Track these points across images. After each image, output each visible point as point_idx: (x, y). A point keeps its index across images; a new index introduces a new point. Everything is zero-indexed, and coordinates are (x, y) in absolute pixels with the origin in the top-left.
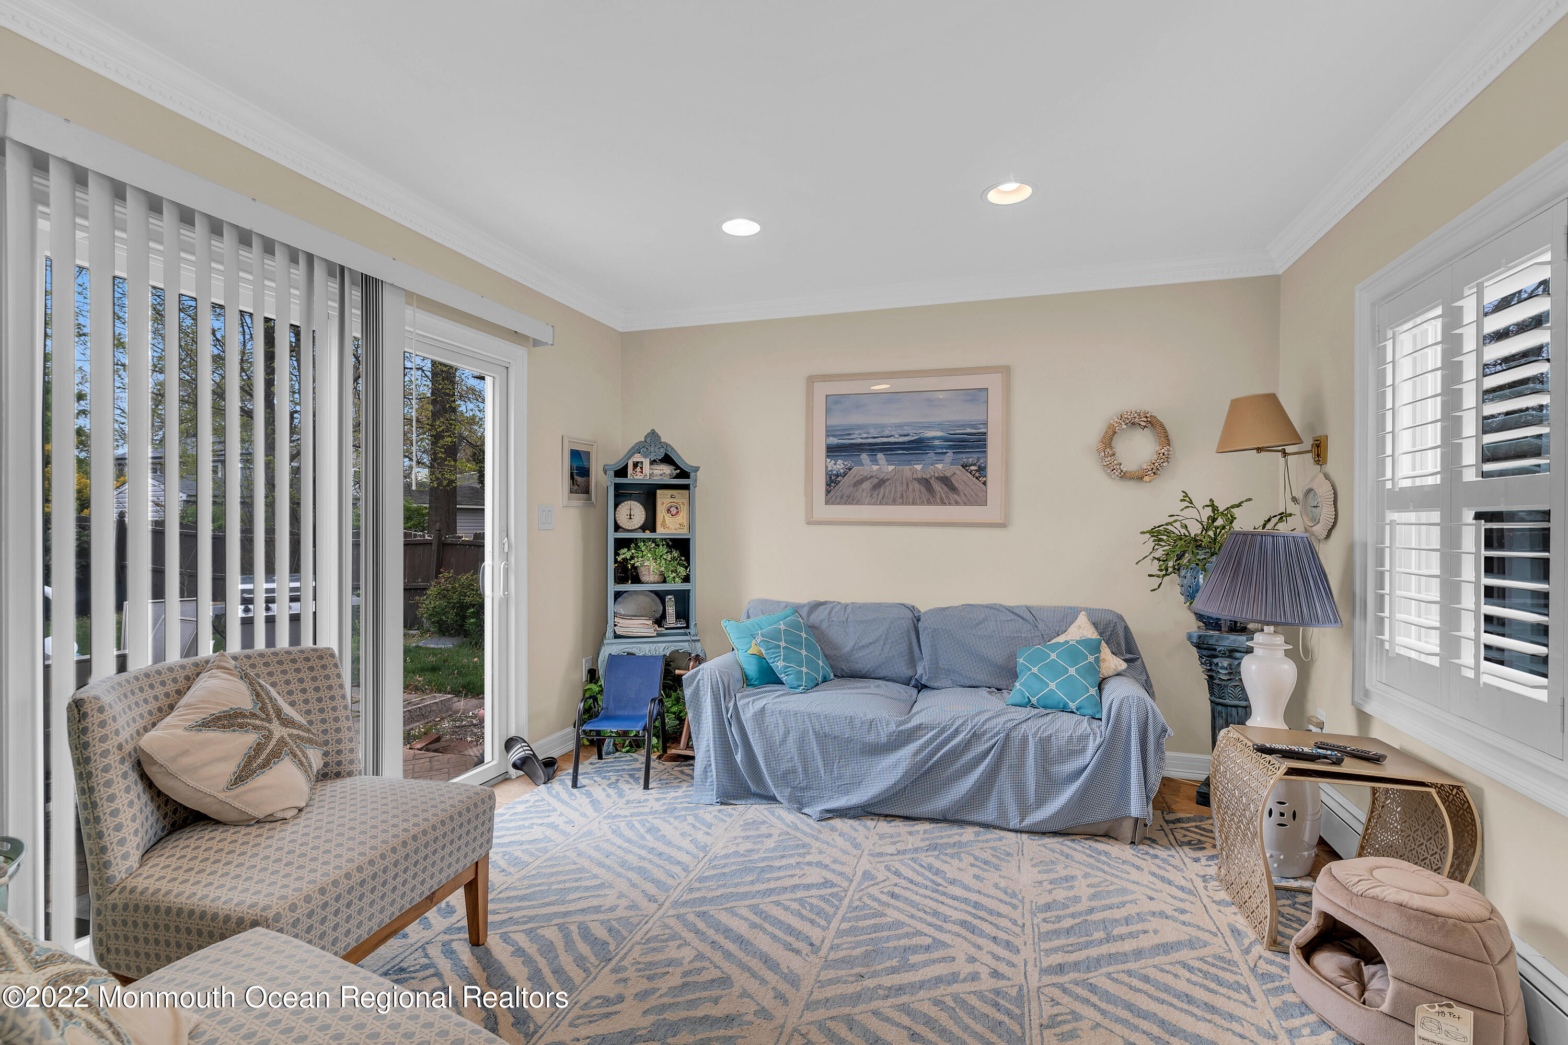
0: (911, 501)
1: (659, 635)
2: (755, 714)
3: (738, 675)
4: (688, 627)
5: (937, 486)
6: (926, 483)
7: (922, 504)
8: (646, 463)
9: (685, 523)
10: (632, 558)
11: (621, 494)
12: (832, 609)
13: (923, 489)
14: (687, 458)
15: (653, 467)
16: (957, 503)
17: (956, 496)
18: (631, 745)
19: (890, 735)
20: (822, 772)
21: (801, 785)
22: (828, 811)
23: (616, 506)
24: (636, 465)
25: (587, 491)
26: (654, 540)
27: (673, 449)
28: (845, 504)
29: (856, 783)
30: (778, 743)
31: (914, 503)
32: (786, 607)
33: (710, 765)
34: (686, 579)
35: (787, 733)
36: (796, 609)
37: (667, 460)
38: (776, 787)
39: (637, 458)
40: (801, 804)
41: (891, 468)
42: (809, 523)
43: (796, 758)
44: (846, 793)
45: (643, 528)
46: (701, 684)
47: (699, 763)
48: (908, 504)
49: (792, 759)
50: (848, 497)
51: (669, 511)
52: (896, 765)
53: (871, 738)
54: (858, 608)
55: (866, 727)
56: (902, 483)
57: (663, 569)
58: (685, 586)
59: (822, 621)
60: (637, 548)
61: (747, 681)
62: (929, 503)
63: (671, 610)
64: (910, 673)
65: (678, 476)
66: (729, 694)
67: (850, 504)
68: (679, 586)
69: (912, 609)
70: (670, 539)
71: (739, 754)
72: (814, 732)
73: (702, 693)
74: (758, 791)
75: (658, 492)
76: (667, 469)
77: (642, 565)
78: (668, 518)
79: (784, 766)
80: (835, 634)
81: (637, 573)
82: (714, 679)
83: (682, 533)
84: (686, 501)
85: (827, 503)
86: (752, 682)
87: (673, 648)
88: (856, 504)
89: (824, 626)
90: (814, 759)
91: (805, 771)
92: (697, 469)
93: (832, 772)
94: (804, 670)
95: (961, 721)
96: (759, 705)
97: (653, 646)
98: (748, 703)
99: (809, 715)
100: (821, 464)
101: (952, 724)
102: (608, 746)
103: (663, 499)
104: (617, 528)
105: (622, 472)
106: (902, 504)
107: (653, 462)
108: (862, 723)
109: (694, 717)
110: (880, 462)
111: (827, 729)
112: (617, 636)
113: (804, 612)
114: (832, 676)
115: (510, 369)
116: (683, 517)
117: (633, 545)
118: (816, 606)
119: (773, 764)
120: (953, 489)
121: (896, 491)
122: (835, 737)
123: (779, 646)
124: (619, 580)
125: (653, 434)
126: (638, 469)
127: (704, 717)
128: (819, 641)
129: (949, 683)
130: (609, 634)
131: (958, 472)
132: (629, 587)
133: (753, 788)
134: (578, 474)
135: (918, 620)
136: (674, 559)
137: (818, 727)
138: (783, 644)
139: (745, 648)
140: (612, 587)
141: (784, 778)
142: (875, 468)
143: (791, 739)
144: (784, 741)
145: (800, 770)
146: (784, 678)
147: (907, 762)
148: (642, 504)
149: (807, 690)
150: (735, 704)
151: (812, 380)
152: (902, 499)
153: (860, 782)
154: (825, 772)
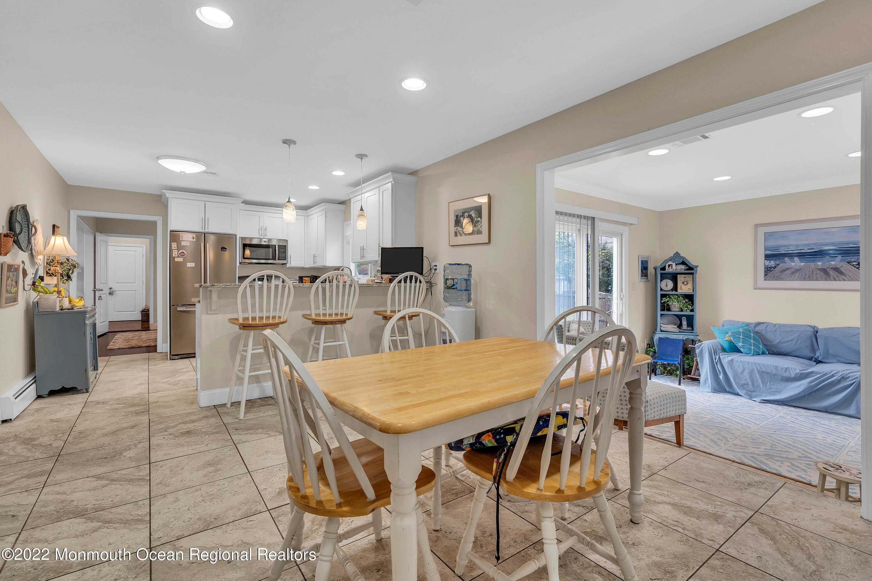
0: (815, 279)
1: (680, 332)
2: (729, 361)
3: (720, 347)
4: (693, 330)
5: (831, 272)
6: (825, 271)
7: (822, 280)
8: (674, 265)
9: (691, 288)
10: (668, 301)
11: (663, 277)
12: (768, 325)
13: (822, 273)
14: (692, 261)
15: (677, 266)
16: (844, 280)
17: (843, 277)
18: (667, 373)
19: (796, 374)
20: (761, 386)
21: (751, 390)
22: (764, 400)
23: (661, 281)
24: (669, 266)
25: (646, 275)
26: (677, 295)
27: (686, 259)
28: (776, 280)
29: (778, 392)
30: (739, 373)
31: (817, 280)
32: (743, 323)
33: (708, 379)
34: (692, 310)
35: (744, 370)
36: (748, 325)
37: (683, 263)
38: (739, 389)
39: (670, 263)
40: (751, 397)
41: (802, 264)
42: (755, 289)
43: (748, 379)
44: (774, 395)
45: (672, 290)
46: (703, 348)
47: (702, 379)
48: (813, 280)
49: (746, 380)
50: (777, 277)
51: (683, 283)
52: (799, 387)
53: (787, 375)
54: (780, 326)
55: (784, 370)
56: (809, 271)
57: (681, 306)
58: (692, 313)
59: (763, 330)
60: (670, 297)
61: (724, 350)
62: (826, 280)
63: (684, 323)
64: (812, 355)
65: (687, 270)
66: (716, 353)
67: (778, 280)
68: (688, 313)
69: (814, 327)
70: (684, 295)
71: (721, 375)
72: (757, 370)
73: (704, 352)
74: (730, 390)
75: (678, 276)
76: (683, 267)
77: (672, 304)
78: (683, 286)
79: (743, 382)
80: (770, 336)
81: (669, 308)
82: (709, 347)
83: (690, 292)
84: (691, 279)
85: (765, 280)
86: (727, 351)
87: (686, 337)
88: (782, 280)
89: (763, 332)
90: (757, 380)
91: (753, 384)
92: (697, 267)
93: (766, 386)
94: (752, 347)
95: (835, 372)
96: (730, 358)
97: (677, 336)
98: (725, 357)
99: (755, 363)
100: (762, 263)
101: (830, 373)
102: (658, 372)
103: (680, 278)
104: (661, 290)
105: (663, 269)
106: (810, 280)
107: (676, 264)
108: (782, 369)
109: (700, 360)
110: (796, 261)
111: (764, 370)
112: (661, 331)
113: (752, 326)
114: (767, 353)
115: (623, 235)
116: (690, 286)
117: (668, 296)
118: (759, 324)
119: (737, 380)
120: (841, 273)
121: (805, 275)
122: (768, 373)
123: (740, 338)
124: (662, 310)
125: (677, 254)
126: (670, 267)
127: (704, 360)
128: (760, 338)
129: (835, 361)
130: (658, 329)
131: (845, 266)
132: (665, 312)
133: (727, 389)
134: (644, 269)
135: (817, 332)
136: (686, 302)
137: (759, 368)
138: (741, 337)
139: (723, 338)
140: (659, 312)
141: (743, 386)
142: (793, 264)
143: (746, 373)
144: (742, 372)
145: (750, 384)
146: (742, 350)
147: (805, 385)
148: (672, 281)
149: (753, 355)
150: (719, 357)
151: (757, 226)
152: (810, 278)
153: (781, 392)
154: (763, 386)
